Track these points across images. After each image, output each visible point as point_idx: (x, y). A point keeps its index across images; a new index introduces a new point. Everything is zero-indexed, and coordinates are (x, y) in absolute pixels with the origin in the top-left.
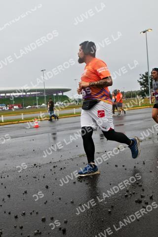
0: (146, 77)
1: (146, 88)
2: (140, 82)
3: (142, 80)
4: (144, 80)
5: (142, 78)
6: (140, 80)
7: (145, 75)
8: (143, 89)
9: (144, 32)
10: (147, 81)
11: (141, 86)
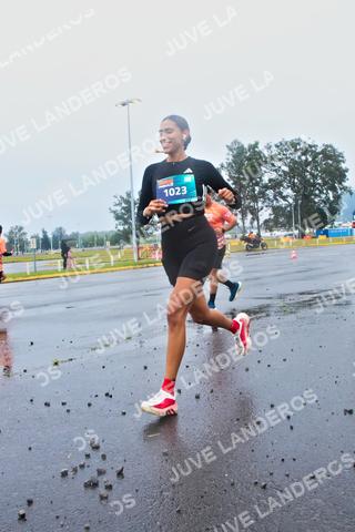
0: (128, 202)
1: (126, 227)
2: (114, 212)
3: (118, 208)
4: (123, 208)
5: (120, 204)
6: (114, 208)
7: (125, 197)
8: (121, 228)
9: (124, 105)
10: (128, 210)
11: (117, 222)
